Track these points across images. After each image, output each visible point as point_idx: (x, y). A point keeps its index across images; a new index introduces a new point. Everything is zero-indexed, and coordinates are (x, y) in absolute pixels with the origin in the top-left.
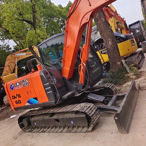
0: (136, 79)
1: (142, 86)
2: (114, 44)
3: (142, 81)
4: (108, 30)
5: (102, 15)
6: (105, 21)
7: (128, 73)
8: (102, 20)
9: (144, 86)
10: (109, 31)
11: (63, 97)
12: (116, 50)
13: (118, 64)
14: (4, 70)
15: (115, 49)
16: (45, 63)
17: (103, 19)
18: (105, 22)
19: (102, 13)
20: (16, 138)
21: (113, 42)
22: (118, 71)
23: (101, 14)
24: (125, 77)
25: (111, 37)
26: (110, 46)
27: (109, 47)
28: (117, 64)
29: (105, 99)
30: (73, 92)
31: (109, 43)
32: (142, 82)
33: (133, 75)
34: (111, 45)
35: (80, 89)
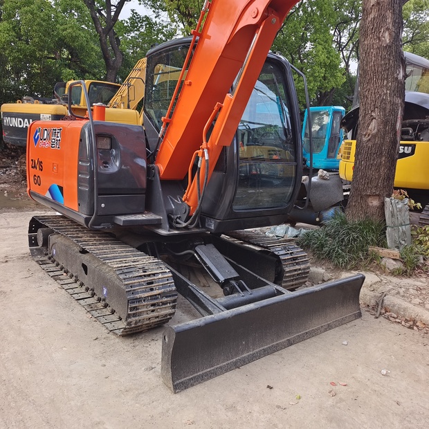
0: (393, 273)
1: (389, 303)
2: (384, 135)
3: (402, 291)
4: (387, 79)
5: (389, 20)
6: (390, 47)
7: (384, 245)
8: (379, 38)
9: (394, 306)
10: (386, 85)
11: (119, 217)
12: (384, 158)
13: (370, 204)
14: (119, 93)
15: (381, 153)
16: (147, 110)
17: (387, 34)
18: (388, 47)
19: (394, 13)
20: (7, 261)
21: (385, 128)
22: (359, 225)
23: (384, 17)
24: (367, 251)
25: (385, 109)
26: (369, 135)
27: (365, 139)
28: (366, 201)
29: (234, 279)
30: (158, 217)
31: (369, 124)
32: (398, 293)
33: (393, 259)
34: (374, 136)
35: (178, 220)
